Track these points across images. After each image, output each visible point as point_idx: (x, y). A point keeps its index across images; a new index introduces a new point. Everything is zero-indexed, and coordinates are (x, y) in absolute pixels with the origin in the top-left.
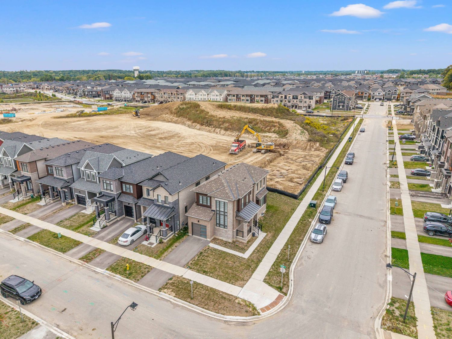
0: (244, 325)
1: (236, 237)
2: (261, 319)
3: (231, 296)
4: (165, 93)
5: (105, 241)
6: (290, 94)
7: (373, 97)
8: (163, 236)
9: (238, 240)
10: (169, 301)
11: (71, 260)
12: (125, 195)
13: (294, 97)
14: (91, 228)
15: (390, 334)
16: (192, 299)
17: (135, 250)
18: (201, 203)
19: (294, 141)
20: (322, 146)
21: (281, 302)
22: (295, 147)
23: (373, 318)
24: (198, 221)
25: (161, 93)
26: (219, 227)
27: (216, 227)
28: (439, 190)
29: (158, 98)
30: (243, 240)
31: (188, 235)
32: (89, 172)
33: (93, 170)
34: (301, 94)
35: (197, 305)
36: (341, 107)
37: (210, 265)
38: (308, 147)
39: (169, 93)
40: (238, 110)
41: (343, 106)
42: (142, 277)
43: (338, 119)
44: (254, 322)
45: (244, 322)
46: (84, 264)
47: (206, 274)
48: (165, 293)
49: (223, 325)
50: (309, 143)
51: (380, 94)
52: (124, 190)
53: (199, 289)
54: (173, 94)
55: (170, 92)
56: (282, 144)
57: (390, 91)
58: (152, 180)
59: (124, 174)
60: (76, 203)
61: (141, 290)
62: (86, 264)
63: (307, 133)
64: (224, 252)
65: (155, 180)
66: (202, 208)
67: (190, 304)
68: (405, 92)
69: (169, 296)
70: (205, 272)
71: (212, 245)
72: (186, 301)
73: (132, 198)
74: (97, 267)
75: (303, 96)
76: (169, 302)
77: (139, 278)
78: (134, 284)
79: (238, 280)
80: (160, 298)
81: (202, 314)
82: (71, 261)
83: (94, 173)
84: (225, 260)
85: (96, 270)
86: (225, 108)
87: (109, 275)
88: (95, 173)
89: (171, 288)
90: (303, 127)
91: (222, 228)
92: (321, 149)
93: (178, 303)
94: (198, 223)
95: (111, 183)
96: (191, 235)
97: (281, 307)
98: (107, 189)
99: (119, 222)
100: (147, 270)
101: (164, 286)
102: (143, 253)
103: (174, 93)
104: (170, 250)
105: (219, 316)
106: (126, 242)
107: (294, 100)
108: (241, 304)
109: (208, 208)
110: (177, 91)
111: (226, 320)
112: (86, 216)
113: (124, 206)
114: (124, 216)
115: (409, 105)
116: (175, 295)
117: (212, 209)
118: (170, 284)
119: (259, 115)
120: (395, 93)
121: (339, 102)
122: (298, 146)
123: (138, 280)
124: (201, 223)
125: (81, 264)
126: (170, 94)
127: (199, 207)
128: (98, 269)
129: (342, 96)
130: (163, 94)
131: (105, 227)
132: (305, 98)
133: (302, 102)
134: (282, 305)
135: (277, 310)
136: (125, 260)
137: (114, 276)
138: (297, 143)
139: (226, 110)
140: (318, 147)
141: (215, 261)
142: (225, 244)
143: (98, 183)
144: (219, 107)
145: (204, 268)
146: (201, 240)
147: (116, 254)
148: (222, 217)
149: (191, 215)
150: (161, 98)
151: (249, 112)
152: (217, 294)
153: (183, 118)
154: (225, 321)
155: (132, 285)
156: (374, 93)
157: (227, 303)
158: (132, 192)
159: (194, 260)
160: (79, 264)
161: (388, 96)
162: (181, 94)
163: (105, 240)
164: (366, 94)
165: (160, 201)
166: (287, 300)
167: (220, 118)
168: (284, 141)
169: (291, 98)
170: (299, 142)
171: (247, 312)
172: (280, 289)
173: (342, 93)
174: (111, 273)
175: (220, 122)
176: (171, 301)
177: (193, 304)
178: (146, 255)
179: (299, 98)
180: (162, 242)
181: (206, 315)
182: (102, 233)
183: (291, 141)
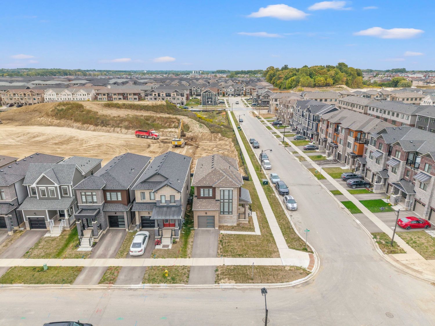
0: (308, 284)
1: (239, 220)
2: (314, 275)
3: (279, 267)
4: (14, 94)
5: (110, 258)
6: (163, 92)
7: (227, 94)
8: (175, 236)
9: (240, 222)
10: (234, 288)
11: (88, 288)
12: (111, 204)
13: (167, 94)
14: (79, 249)
15: (392, 256)
16: (252, 279)
17: (154, 256)
18: (202, 195)
19: (199, 134)
20: (224, 136)
21: (315, 259)
22: (202, 139)
23: (374, 250)
24: (206, 213)
25: (10, 95)
26: (224, 214)
27: (220, 215)
28: (331, 158)
29: (5, 100)
30: (245, 221)
31: (194, 230)
32: (45, 188)
33: (54, 184)
34: (173, 92)
35: (261, 283)
36: (210, 103)
37: (238, 248)
38: (213, 138)
39: (20, 93)
40: (129, 109)
41: (211, 102)
42: (188, 277)
43: (213, 113)
44: (312, 279)
45: (306, 282)
46: (110, 286)
47: (242, 256)
48: (225, 283)
49: (295, 290)
50: (213, 135)
51: (231, 90)
52: (109, 199)
53: (249, 270)
54: (27, 95)
55: (22, 93)
56: (189, 138)
57: (238, 88)
58: (147, 183)
59: (105, 182)
60: (28, 228)
61: (198, 289)
62: (113, 285)
63: (205, 126)
64: (239, 235)
65: (149, 182)
66: (204, 200)
67: (255, 284)
68: (250, 88)
69: (230, 284)
70: (240, 256)
71: (223, 232)
72: (249, 283)
73: (122, 205)
74: (130, 284)
75: (175, 93)
76: (235, 290)
77: (186, 280)
78: (187, 287)
79: (271, 253)
80: (223, 289)
81: (271, 288)
82: (90, 289)
83: (54, 188)
84: (246, 241)
85: (132, 288)
86: (113, 107)
87: (151, 287)
88: (56, 187)
89: (226, 278)
90: (199, 122)
91: (226, 215)
92: (224, 139)
93: (243, 287)
94: (205, 215)
95: (94, 193)
96: (197, 228)
97: (318, 262)
98: (86, 202)
99: (107, 235)
100: (186, 270)
101: (217, 278)
102: (165, 257)
103: (28, 93)
104: (189, 246)
105: (285, 285)
106: (141, 251)
107: (167, 97)
108: (292, 270)
109: (211, 200)
110: (31, 91)
111: (293, 285)
112: (58, 239)
113: (107, 218)
114: (108, 228)
115: (259, 99)
116: (235, 282)
117: (216, 199)
118: (221, 274)
119: (152, 112)
120: (242, 89)
121: (208, 98)
122: (204, 138)
123: (187, 282)
124: (209, 214)
125: (106, 288)
126: (23, 95)
127: (201, 200)
128: (132, 285)
129: (209, 92)
130: (12, 95)
131: (95, 244)
132: (178, 95)
133: (176, 99)
134: (317, 261)
135: (318, 265)
136: (152, 268)
137: (158, 286)
138: (203, 135)
139: (115, 109)
140: (221, 137)
141: (239, 244)
142: (233, 228)
143: (60, 198)
144: (107, 106)
145: (237, 252)
146: (210, 230)
147: (137, 267)
148: (226, 205)
149: (198, 209)
150: (10, 100)
151: (141, 110)
152: (267, 268)
153: (66, 120)
154: (293, 287)
155: (186, 288)
156: (227, 90)
157: (282, 273)
158: (120, 199)
159: (221, 249)
160: (104, 289)
161: (237, 92)
162: (38, 94)
163: (108, 256)
164: (221, 90)
165: (163, 201)
166: (317, 256)
167: (114, 117)
168: (190, 134)
169: (165, 95)
170: (204, 135)
171: (301, 274)
172: (305, 250)
173: (209, 91)
174: (151, 285)
175: (117, 121)
176: (236, 288)
177: (258, 283)
178: (171, 257)
179: (172, 95)
180: (176, 242)
181: (275, 288)
182: (97, 250)
183: (196, 134)
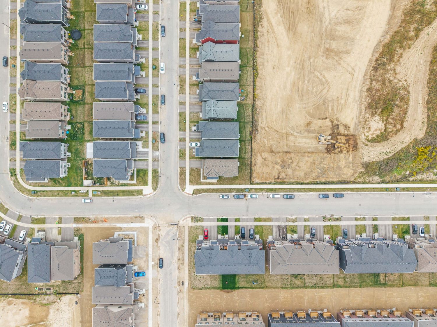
2: (182, 193)
3: (185, 184)
5: (189, 137)
16: (181, 176)
23: (194, 214)
35: (179, 178)
37: (194, 174)
46: (178, 141)
47: (190, 175)
53: (184, 175)
77: (181, 159)
79: (191, 183)
80: (177, 169)
82: (177, 136)
85: (178, 147)
89: (181, 170)
97: (188, 195)
100: (184, 159)
101: (181, 167)
108: (184, 187)
111: (178, 186)
137: (178, 153)
140: (358, 171)
147: (186, 146)
152: (185, 181)
155: (178, 160)
166: (191, 196)
172: (193, 193)
176: (177, 172)
